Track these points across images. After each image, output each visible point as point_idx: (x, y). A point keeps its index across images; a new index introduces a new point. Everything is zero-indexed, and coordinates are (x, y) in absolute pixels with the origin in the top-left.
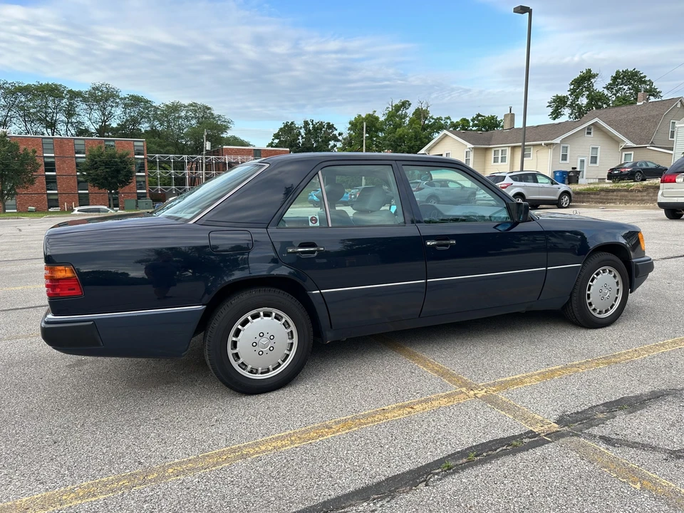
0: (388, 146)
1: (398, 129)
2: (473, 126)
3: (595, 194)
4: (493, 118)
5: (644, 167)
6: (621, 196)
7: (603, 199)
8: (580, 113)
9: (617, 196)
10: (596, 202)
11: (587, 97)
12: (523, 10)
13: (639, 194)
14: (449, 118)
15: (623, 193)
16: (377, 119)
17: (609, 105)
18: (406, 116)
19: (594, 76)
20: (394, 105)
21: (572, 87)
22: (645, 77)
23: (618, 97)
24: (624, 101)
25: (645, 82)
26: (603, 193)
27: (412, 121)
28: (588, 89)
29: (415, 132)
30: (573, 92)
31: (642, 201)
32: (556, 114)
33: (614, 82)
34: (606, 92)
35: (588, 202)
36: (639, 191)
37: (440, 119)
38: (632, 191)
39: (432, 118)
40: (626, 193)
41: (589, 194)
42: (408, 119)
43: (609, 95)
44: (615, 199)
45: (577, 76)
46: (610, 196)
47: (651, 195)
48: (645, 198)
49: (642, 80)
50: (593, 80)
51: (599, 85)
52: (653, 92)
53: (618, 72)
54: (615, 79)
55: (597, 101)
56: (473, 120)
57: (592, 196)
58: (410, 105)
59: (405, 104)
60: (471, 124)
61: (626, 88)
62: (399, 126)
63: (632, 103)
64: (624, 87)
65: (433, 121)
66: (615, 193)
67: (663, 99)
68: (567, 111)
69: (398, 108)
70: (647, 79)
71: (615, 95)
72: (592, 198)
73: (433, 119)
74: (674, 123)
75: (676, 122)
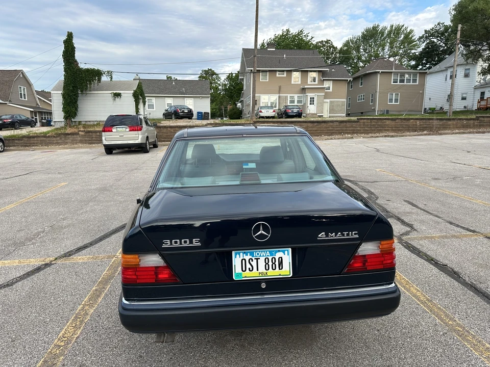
3: (19, 140)
5: (19, 118)
6: (40, 141)
7: (27, 143)
9: (38, 141)
10: (22, 146)
13: (54, 139)
15: (42, 139)
26: (26, 139)
31: (58, 144)
35: (14, 146)
36: (54, 137)
38: (49, 137)
40: (44, 139)
41: (14, 140)
44: (37, 143)
46: (32, 141)
47: (63, 139)
48: (59, 141)
57: (17, 141)
66: (35, 139)
72: (17, 143)
74: (20, 88)
75: (22, 87)
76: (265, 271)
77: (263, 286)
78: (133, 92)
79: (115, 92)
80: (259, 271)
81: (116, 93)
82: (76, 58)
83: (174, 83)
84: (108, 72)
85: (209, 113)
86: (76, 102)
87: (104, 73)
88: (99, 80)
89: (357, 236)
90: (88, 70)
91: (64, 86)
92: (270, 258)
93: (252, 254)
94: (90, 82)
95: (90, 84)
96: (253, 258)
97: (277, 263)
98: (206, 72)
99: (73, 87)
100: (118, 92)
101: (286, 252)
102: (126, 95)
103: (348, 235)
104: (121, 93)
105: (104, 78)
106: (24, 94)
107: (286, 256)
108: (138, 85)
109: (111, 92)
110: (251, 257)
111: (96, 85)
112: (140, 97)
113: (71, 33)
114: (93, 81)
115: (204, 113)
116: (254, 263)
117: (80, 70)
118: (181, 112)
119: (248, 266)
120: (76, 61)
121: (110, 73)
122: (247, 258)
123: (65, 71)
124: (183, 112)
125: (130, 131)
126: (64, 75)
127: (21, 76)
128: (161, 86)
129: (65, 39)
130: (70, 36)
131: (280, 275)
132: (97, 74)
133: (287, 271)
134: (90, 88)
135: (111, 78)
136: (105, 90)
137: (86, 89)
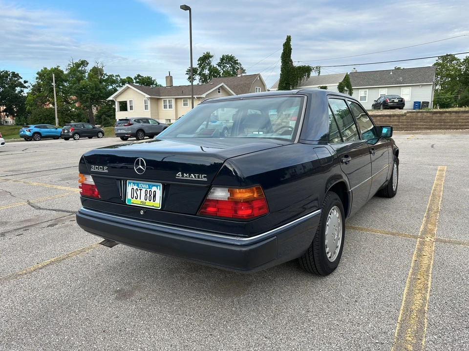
0: (74, 93)
1: (81, 81)
2: (137, 82)
4: (149, 78)
8: (204, 79)
11: (209, 70)
12: (186, 8)
14: (118, 76)
16: (62, 72)
17: (220, 76)
18: (85, 72)
19: (211, 57)
20: (74, 62)
21: (199, 62)
22: (237, 60)
23: (224, 71)
24: (227, 74)
25: (237, 63)
27: (90, 76)
28: (209, 64)
29: (96, 84)
30: (200, 65)
32: (191, 79)
33: (222, 62)
34: (218, 67)
37: (112, 76)
39: (106, 74)
42: (87, 74)
43: (220, 69)
45: (202, 56)
49: (236, 62)
50: (211, 59)
51: (214, 62)
52: (243, 71)
53: (223, 56)
54: (222, 59)
55: (214, 72)
56: (135, 78)
58: (88, 63)
59: (84, 63)
60: (134, 81)
61: (228, 66)
62: (82, 78)
63: (232, 76)
64: (227, 65)
65: (106, 77)
67: (247, 74)
68: (197, 77)
69: (78, 65)
70: (238, 62)
71: (223, 69)
73: (107, 75)
74: (257, 88)
75: (258, 88)
76: (145, 201)
77: (142, 212)
78: (338, 84)
79: (321, 86)
80: (141, 200)
82: (291, 58)
83: (391, 73)
84: (317, 67)
85: (428, 102)
87: (313, 69)
88: (308, 76)
89: (205, 179)
90: (299, 68)
91: (279, 83)
92: (148, 190)
93: (138, 186)
94: (301, 78)
95: (301, 80)
96: (138, 189)
97: (152, 196)
98: (444, 58)
99: (286, 84)
100: (324, 85)
101: (159, 187)
102: (331, 87)
103: (199, 177)
104: (327, 87)
105: (313, 74)
107: (158, 191)
108: (345, 77)
109: (318, 86)
110: (137, 187)
111: (305, 80)
112: (346, 88)
113: (290, 36)
114: (303, 77)
115: (423, 102)
116: (138, 193)
117: (294, 68)
118: (390, 102)
119: (135, 195)
120: (291, 61)
121: (318, 69)
122: (135, 187)
123: (281, 71)
124: (393, 102)
126: (281, 74)
127: (258, 79)
128: (377, 77)
129: (284, 42)
130: (289, 39)
131: (153, 206)
132: (307, 70)
133: (157, 204)
134: (300, 83)
135: (319, 73)
136: (314, 85)
137: (297, 85)
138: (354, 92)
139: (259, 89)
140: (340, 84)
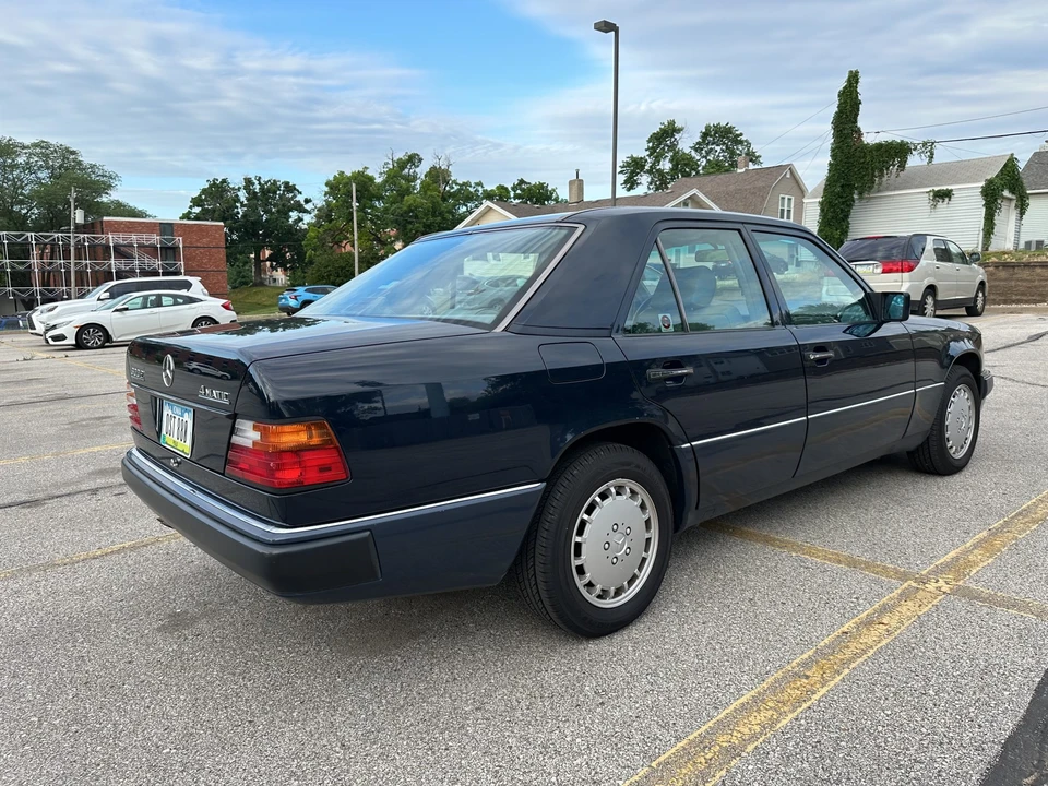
0: (392, 222)
1: (406, 197)
2: (516, 197)
4: (542, 186)
8: (661, 181)
11: (671, 161)
12: (606, 27)
14: (480, 184)
16: (371, 179)
17: (698, 172)
18: (415, 178)
19: (679, 130)
20: (395, 159)
21: (651, 145)
22: (741, 135)
23: (708, 161)
24: (716, 167)
25: (741, 142)
27: (425, 187)
28: (673, 147)
29: (433, 203)
30: (652, 151)
32: (631, 183)
33: (704, 141)
34: (693, 153)
37: (467, 184)
39: (455, 182)
42: (419, 182)
43: (698, 158)
45: (656, 130)
49: (737, 140)
50: (677, 136)
51: (686, 143)
52: (752, 157)
53: (708, 128)
54: (705, 135)
55: (683, 165)
56: (514, 189)
58: (420, 160)
59: (413, 159)
60: (512, 194)
61: (718, 149)
62: (408, 191)
63: (727, 171)
64: (717, 148)
65: (456, 187)
67: (764, 166)
68: (644, 179)
69: (402, 165)
70: (743, 138)
71: (706, 157)
73: (457, 184)
74: (783, 198)
75: (787, 197)
78: (983, 184)
79: (936, 189)
81: (939, 191)
82: (859, 124)
84: (925, 144)
86: (847, 216)
87: (915, 149)
88: (902, 166)
90: (879, 146)
91: (826, 186)
94: (881, 171)
95: (881, 176)
99: (842, 186)
100: (945, 188)
102: (964, 193)
104: (951, 190)
105: (914, 161)
106: (789, 211)
108: (1005, 166)
109: (928, 190)
111: (893, 176)
112: (1006, 193)
113: (857, 72)
114: (887, 169)
117: (864, 149)
120: (859, 132)
121: (929, 147)
123: (832, 156)
125: (883, 272)
126: (830, 164)
127: (788, 176)
129: (841, 88)
130: (854, 78)
132: (897, 151)
134: (880, 184)
135: (931, 157)
136: (917, 187)
137: (871, 188)
138: (1031, 201)
139: (790, 199)
140: (990, 183)
